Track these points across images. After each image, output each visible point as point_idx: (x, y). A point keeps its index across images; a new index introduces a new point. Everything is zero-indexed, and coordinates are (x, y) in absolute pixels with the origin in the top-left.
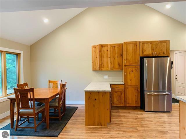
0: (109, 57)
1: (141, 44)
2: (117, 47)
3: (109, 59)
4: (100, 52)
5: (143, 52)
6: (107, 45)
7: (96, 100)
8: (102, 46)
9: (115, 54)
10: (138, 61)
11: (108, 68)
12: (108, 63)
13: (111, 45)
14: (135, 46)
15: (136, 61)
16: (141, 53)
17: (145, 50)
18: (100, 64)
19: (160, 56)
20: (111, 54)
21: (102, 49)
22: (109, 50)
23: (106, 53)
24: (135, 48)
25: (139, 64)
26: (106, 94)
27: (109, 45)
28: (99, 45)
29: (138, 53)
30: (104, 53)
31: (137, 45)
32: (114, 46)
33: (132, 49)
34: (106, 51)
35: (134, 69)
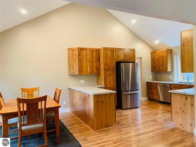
0: (88, 61)
1: (117, 50)
2: (95, 51)
3: (88, 63)
4: (79, 55)
5: (118, 58)
6: (86, 49)
7: (103, 102)
8: (81, 50)
9: (93, 58)
10: (115, 65)
11: (87, 71)
12: (87, 67)
13: (89, 49)
14: (112, 52)
15: (113, 65)
16: (117, 59)
17: (119, 56)
18: (80, 67)
19: (129, 61)
20: (90, 57)
21: (81, 53)
22: (88, 54)
23: (85, 57)
24: (112, 53)
25: (115, 68)
26: (111, 95)
27: (88, 49)
28: (78, 48)
29: (115, 58)
30: (84, 57)
31: (113, 51)
32: (92, 50)
33: (110, 54)
34: (85, 54)
35: (111, 72)
